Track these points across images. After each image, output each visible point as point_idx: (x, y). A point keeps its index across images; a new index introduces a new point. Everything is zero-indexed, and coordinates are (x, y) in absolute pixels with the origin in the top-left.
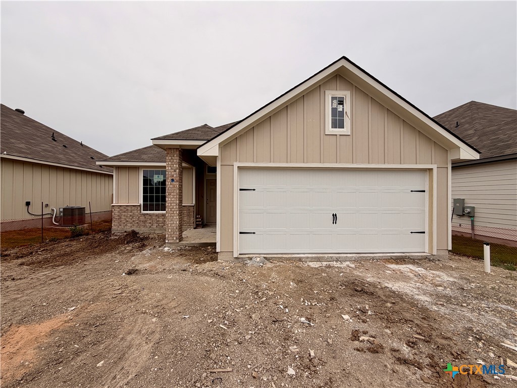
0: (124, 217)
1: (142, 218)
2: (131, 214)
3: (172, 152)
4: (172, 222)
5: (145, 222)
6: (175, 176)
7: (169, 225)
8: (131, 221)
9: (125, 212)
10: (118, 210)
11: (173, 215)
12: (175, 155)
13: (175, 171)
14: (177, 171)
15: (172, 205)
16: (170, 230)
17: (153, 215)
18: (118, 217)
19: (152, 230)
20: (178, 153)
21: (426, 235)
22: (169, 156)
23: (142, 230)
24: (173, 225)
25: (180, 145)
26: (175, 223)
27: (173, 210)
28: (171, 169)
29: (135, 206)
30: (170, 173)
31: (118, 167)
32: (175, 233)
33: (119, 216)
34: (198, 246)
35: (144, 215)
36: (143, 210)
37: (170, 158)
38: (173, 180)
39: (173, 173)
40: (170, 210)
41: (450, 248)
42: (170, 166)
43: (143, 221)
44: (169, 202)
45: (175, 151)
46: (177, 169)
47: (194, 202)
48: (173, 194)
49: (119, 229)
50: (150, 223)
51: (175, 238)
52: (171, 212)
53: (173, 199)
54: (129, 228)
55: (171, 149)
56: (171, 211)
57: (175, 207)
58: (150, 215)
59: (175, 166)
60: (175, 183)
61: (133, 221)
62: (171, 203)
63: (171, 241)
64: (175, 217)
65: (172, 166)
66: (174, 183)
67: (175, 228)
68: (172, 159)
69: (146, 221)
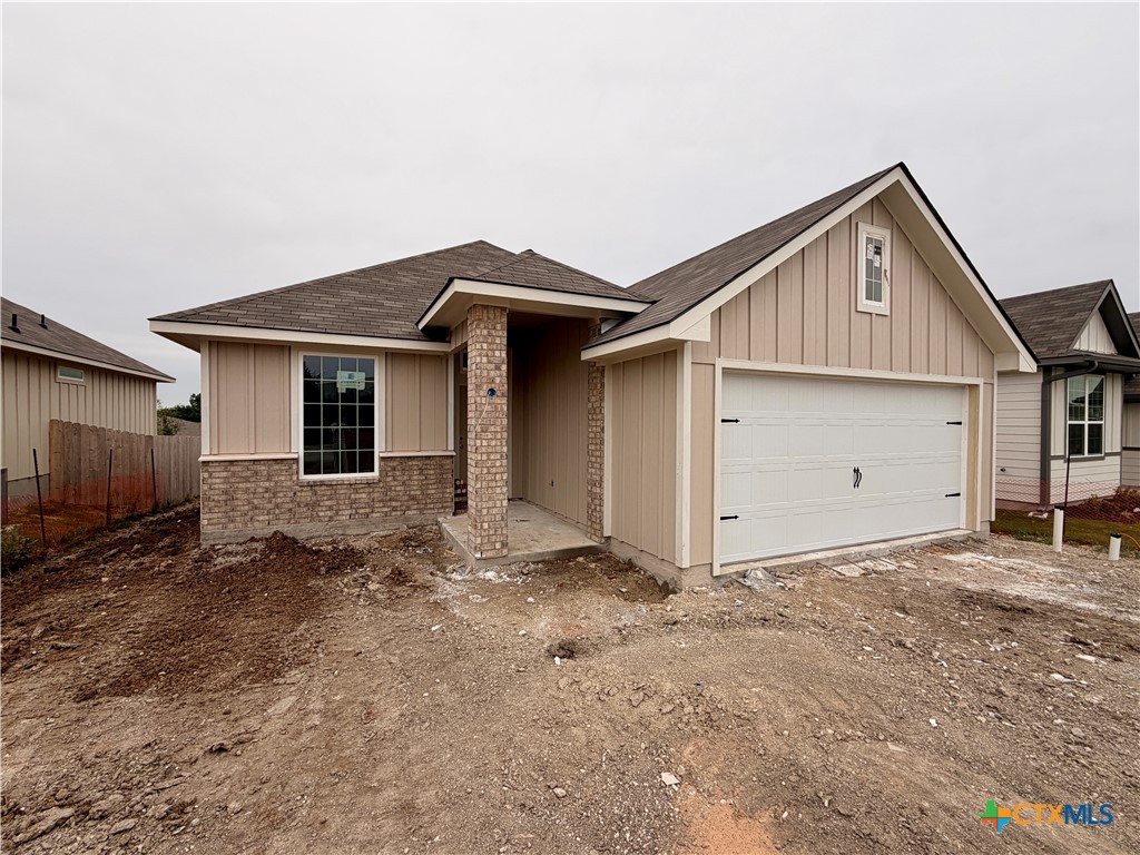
0: (246, 496)
1: (306, 496)
2: (267, 484)
3: (492, 316)
4: (491, 504)
5: (313, 506)
6: (498, 380)
7: (485, 512)
8: (270, 506)
9: (247, 480)
10: (225, 474)
11: (494, 484)
12: (498, 326)
13: (498, 368)
14: (504, 367)
15: (492, 457)
16: (486, 526)
17: (341, 483)
18: (224, 497)
19: (336, 528)
20: (505, 320)
21: (963, 498)
22: (482, 326)
23: (306, 530)
24: (494, 511)
25: (512, 300)
26: (498, 504)
27: (494, 470)
28: (489, 362)
29: (282, 460)
30: (485, 373)
31: (218, 343)
32: (499, 532)
33: (226, 492)
34: (552, 558)
35: (312, 485)
36: (306, 473)
37: (485, 332)
38: (492, 392)
39: (492, 373)
40: (485, 471)
41: (993, 519)
42: (484, 352)
43: (307, 505)
44: (484, 450)
45: (498, 314)
46: (503, 363)
47: (451, 447)
48: (492, 429)
49: (227, 533)
50: (330, 508)
51: (498, 546)
52: (490, 477)
53: (493, 443)
54: (262, 527)
55: (486, 307)
56: (489, 473)
57: (498, 464)
58: (330, 485)
59: (497, 353)
60: (498, 401)
61: (277, 506)
62: (488, 454)
63: (490, 554)
64: (498, 490)
65: (490, 353)
66: (496, 400)
67: (498, 518)
68: (489, 334)
69: (316, 504)
